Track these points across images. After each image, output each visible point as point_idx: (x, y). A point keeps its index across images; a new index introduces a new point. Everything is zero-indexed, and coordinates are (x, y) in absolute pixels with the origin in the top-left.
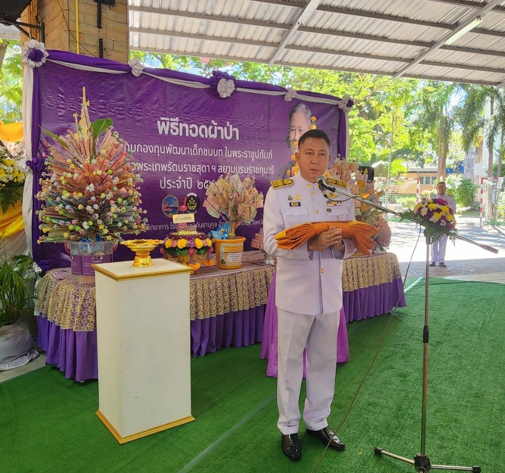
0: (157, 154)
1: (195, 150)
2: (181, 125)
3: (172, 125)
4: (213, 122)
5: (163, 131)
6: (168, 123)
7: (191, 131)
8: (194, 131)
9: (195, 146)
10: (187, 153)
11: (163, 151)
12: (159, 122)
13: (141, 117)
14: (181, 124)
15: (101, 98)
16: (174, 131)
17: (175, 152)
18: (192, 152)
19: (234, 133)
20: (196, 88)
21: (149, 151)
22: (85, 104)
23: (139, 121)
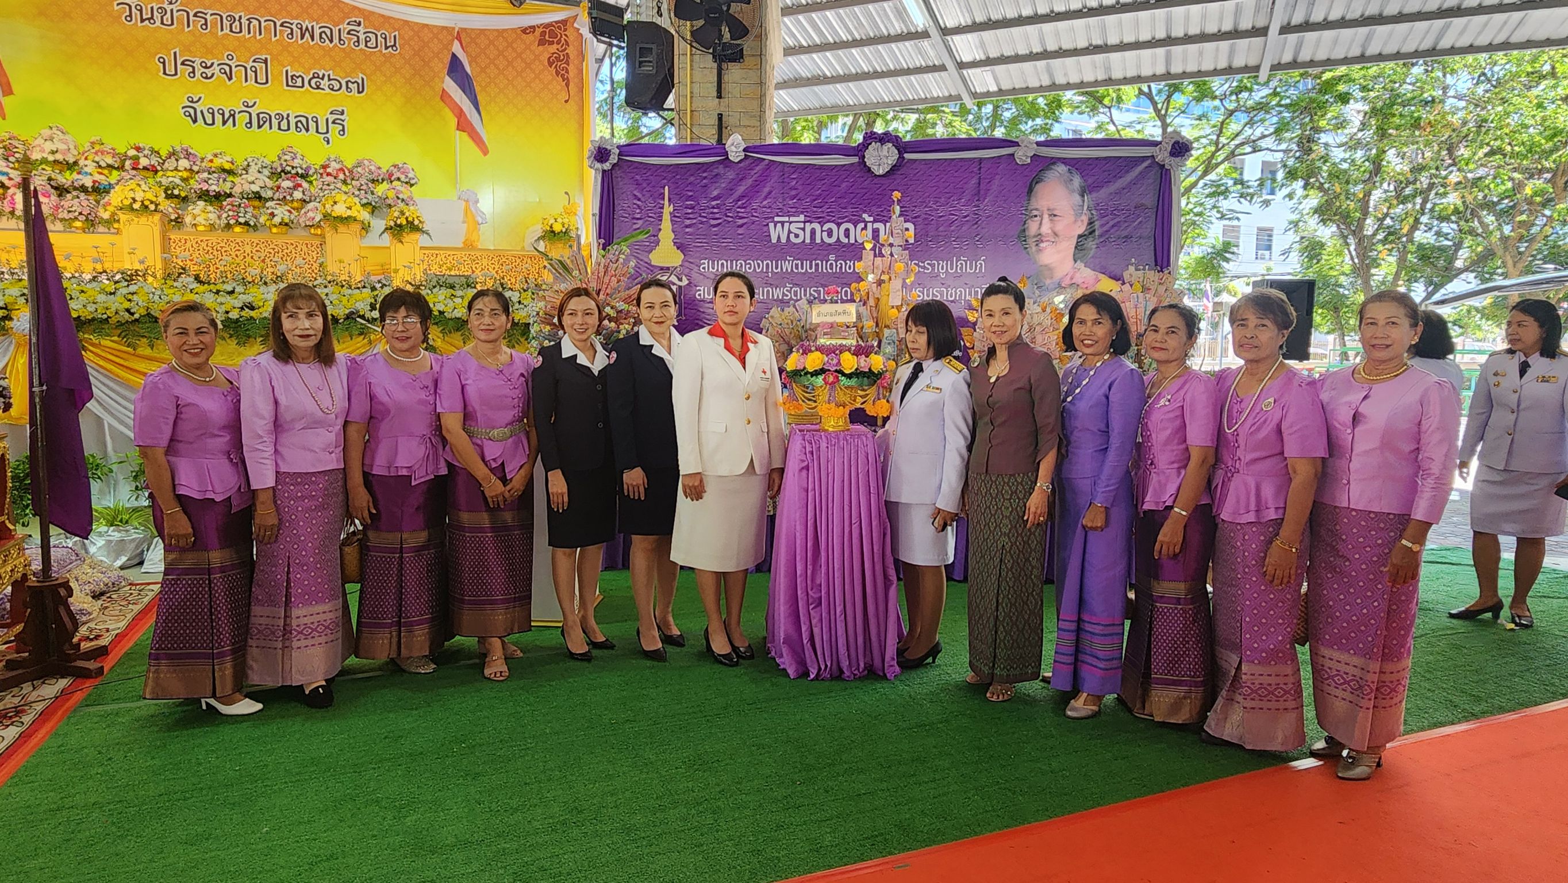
0: (767, 272)
1: (831, 264)
2: (809, 227)
3: (793, 228)
4: (865, 216)
5: (779, 237)
6: (786, 225)
7: (825, 234)
8: (830, 233)
9: (832, 257)
10: (817, 269)
11: (777, 268)
12: (771, 225)
13: (745, 220)
14: (807, 224)
15: (689, 198)
16: (797, 236)
17: (797, 268)
18: (824, 267)
20: (836, 166)
21: (755, 269)
22: (668, 209)
23: (741, 226)
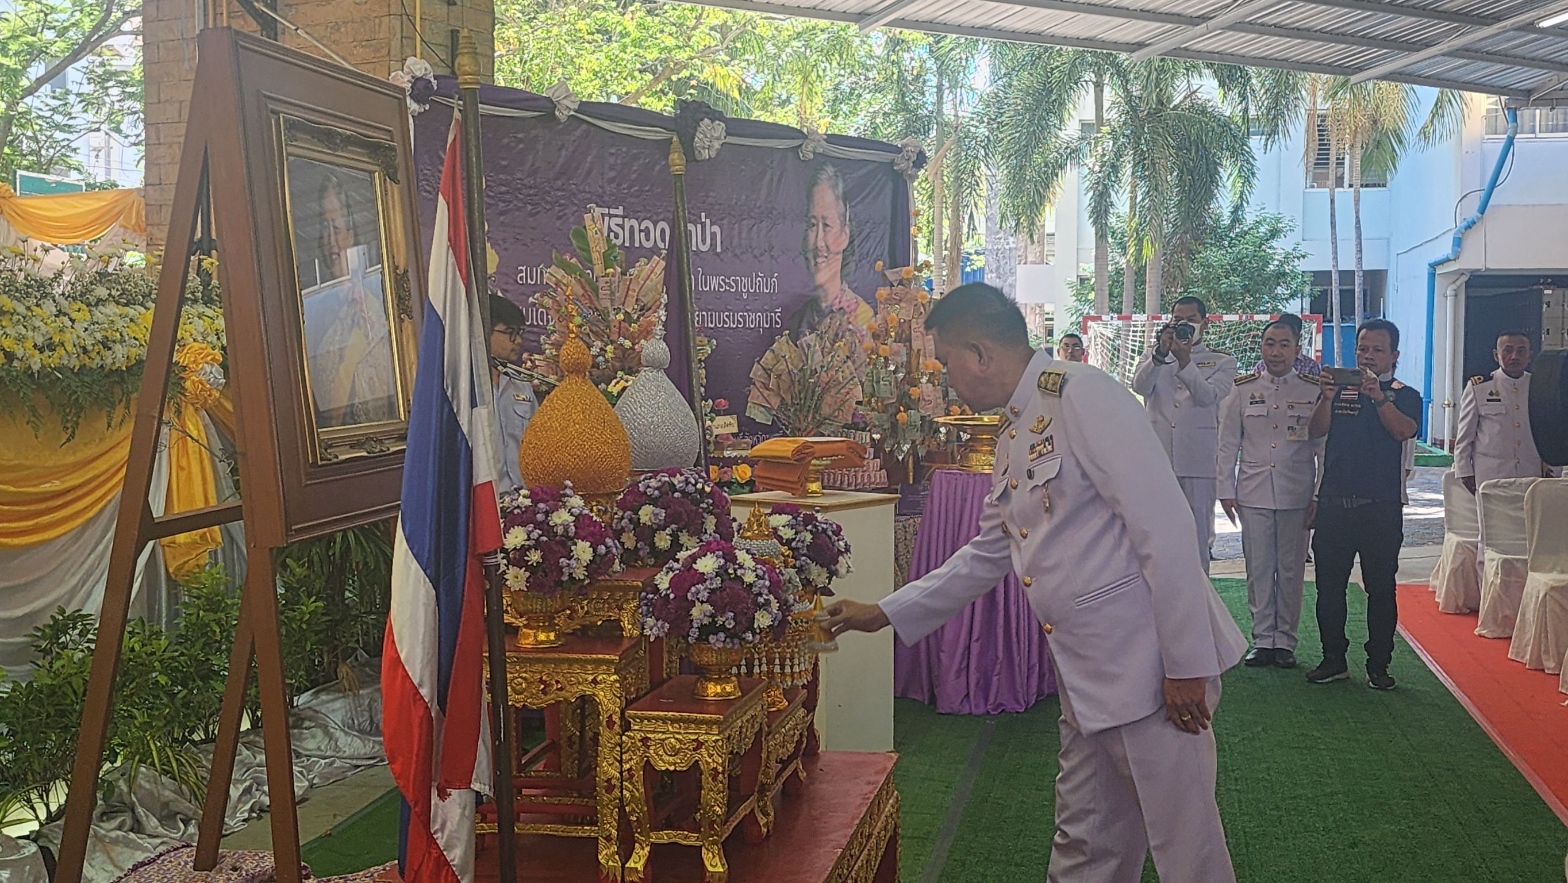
2: (628, 224)
3: (613, 224)
6: (607, 218)
7: (643, 235)
8: (648, 236)
14: (626, 220)
15: (503, 169)
16: (616, 235)
19: (713, 235)
